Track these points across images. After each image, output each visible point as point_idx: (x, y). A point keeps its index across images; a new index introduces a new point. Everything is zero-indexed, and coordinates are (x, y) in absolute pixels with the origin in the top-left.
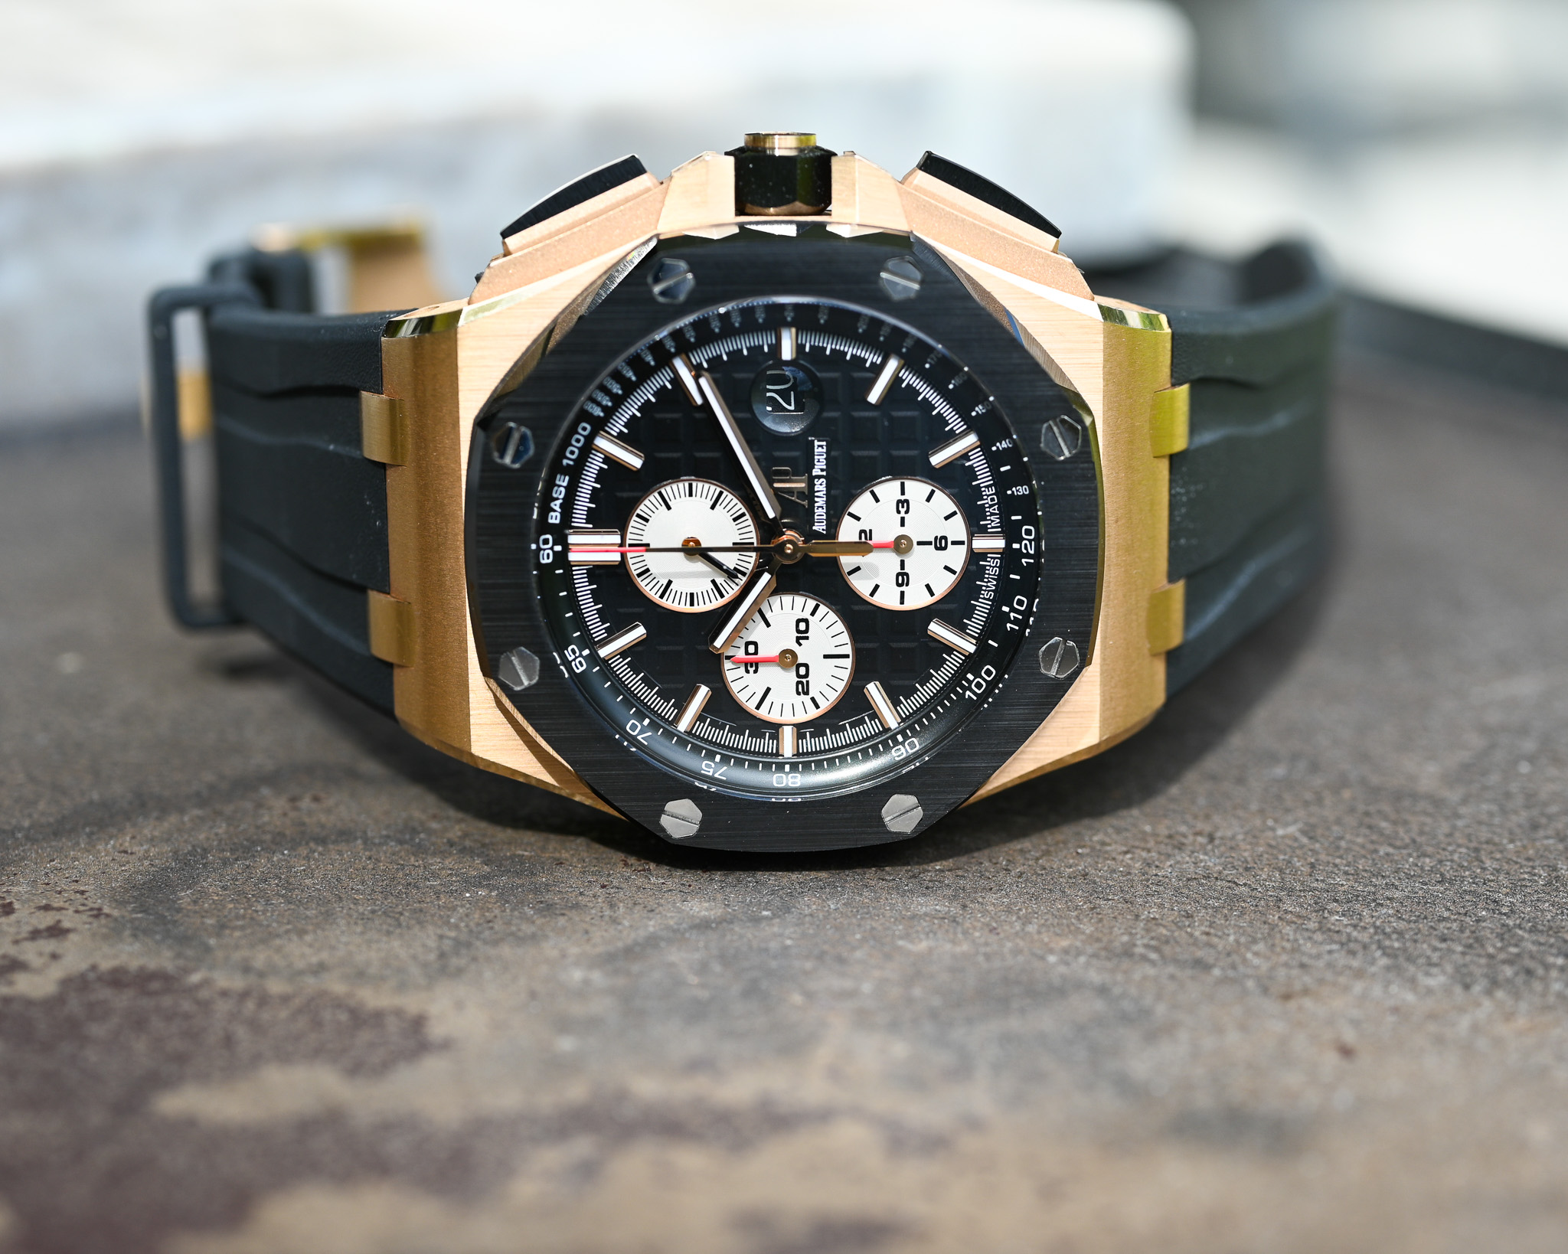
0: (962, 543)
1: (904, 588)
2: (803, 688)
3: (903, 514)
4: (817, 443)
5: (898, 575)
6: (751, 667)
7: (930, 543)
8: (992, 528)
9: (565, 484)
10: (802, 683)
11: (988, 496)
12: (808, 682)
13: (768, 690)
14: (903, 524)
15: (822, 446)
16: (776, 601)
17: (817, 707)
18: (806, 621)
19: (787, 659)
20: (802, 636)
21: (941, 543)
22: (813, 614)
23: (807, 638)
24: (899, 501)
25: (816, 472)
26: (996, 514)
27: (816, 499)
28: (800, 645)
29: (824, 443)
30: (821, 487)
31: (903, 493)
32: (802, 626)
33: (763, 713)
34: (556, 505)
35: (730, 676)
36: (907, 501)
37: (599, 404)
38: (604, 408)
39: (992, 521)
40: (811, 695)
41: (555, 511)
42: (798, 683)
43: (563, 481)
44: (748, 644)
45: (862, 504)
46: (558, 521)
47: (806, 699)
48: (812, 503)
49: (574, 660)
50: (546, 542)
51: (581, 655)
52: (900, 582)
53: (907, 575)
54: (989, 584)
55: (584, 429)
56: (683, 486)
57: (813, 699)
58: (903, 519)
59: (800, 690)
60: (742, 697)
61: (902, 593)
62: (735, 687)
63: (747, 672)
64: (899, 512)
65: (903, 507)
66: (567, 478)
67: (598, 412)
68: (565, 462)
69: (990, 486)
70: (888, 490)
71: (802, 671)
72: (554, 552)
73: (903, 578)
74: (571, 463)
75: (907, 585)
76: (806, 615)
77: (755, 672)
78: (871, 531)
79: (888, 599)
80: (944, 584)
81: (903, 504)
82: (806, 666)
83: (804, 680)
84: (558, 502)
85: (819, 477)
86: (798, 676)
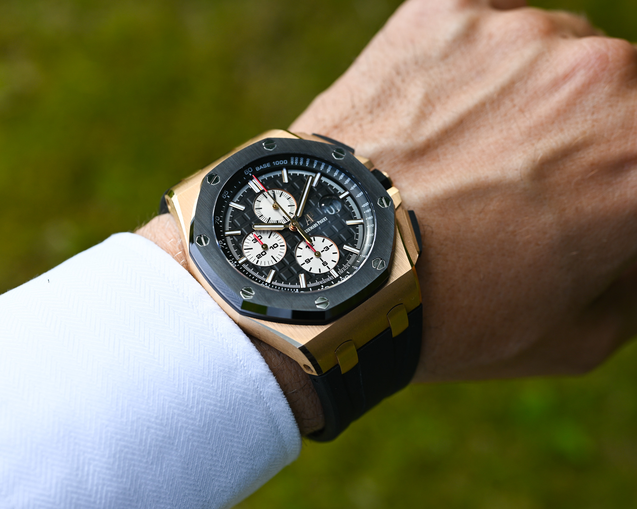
0: (329, 269)
1: (306, 263)
2: (259, 256)
3: (325, 250)
4: (325, 218)
5: (308, 259)
6: (255, 241)
7: (323, 261)
8: (340, 272)
9: (268, 166)
10: (260, 255)
11: (347, 265)
12: (262, 257)
13: (252, 249)
14: (322, 252)
15: (326, 219)
16: (277, 235)
17: (257, 263)
18: (278, 246)
19: (265, 247)
20: (273, 247)
21: (325, 264)
22: (281, 246)
23: (273, 249)
24: (327, 247)
25: (318, 222)
26: (344, 271)
27: (311, 227)
28: (270, 248)
29: (327, 219)
30: (315, 225)
31: (330, 246)
32: (275, 246)
33: (245, 251)
34: (261, 167)
35: (248, 237)
36: (329, 249)
37: (294, 161)
38: (294, 163)
39: (341, 271)
40: (258, 260)
41: (259, 168)
42: (259, 254)
43: (268, 165)
44: (260, 236)
45: (319, 239)
46: (257, 170)
47: (257, 259)
48: (309, 226)
49: (225, 194)
50: (250, 170)
51: (227, 196)
52: (307, 261)
53: (310, 261)
54: (324, 281)
55: (285, 162)
56: (289, 195)
57: (258, 261)
58: (323, 251)
59: (258, 256)
60: (245, 244)
61: (304, 263)
62: (246, 240)
63: (253, 241)
64: (324, 248)
65: (326, 249)
66: (270, 166)
67: (292, 163)
68: (274, 162)
69: (350, 264)
70: (328, 242)
71: (264, 253)
72: (249, 174)
73: (308, 261)
74: (274, 164)
75: (307, 263)
76: (279, 245)
77: (254, 242)
78: (314, 245)
79: (300, 261)
80: (315, 271)
81: (327, 248)
82: (266, 253)
83: (261, 255)
84: (262, 167)
85: (317, 223)
86: (262, 253)
